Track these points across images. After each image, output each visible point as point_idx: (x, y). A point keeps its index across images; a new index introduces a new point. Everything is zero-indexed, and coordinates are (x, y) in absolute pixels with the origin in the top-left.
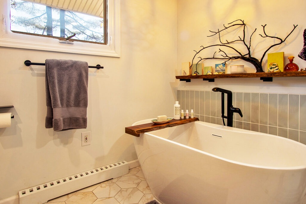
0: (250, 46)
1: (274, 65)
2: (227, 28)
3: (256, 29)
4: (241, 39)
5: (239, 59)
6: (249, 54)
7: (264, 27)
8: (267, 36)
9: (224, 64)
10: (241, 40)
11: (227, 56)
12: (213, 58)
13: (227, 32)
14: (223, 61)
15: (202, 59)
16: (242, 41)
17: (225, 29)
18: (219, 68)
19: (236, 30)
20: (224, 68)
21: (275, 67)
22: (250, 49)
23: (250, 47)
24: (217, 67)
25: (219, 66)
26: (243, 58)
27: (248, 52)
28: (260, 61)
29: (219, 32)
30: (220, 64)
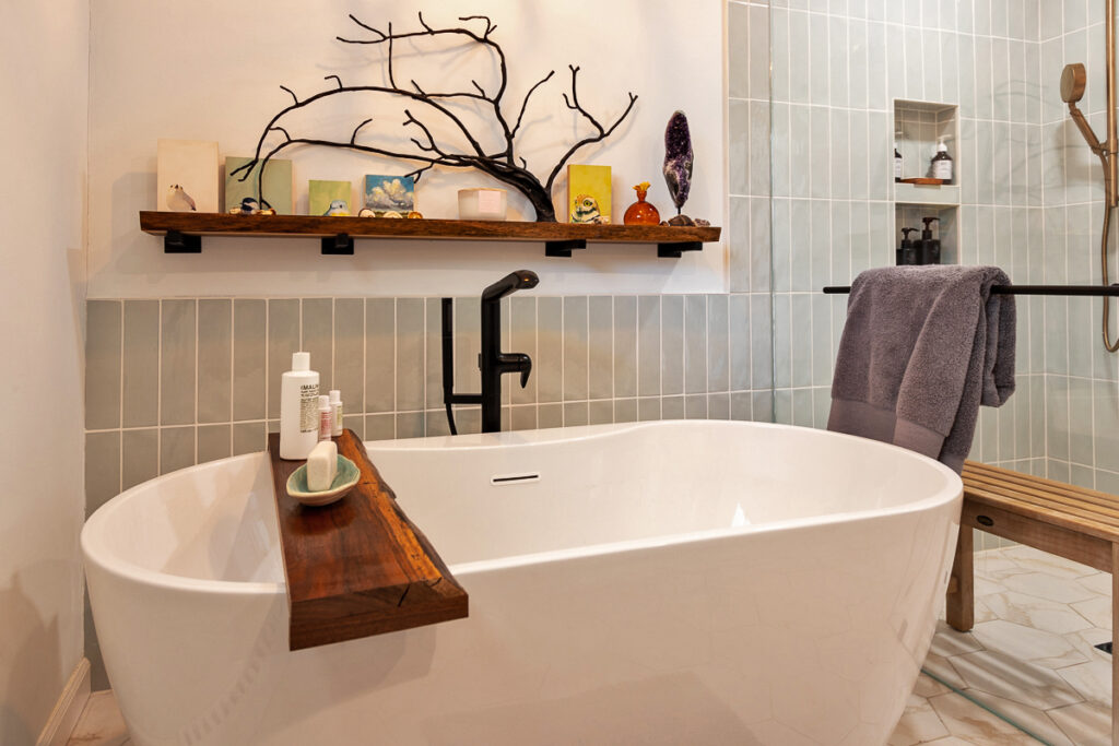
0: (518, 126)
1: (587, 203)
2: (431, 32)
3: (553, 73)
4: (482, 91)
5: (472, 168)
6: (509, 153)
7: (574, 73)
8: (578, 107)
9: (409, 181)
10: (484, 98)
11: (434, 148)
12: (352, 145)
13: (415, 47)
14: (400, 169)
15: (290, 141)
16: (489, 100)
17: (423, 33)
18: (385, 191)
19: (454, 53)
20: (410, 194)
21: (591, 211)
22: (513, 136)
23: (514, 131)
24: (377, 190)
25: (387, 185)
26: (486, 164)
27: (504, 149)
28: (544, 184)
29: (391, 37)
30: (390, 179)
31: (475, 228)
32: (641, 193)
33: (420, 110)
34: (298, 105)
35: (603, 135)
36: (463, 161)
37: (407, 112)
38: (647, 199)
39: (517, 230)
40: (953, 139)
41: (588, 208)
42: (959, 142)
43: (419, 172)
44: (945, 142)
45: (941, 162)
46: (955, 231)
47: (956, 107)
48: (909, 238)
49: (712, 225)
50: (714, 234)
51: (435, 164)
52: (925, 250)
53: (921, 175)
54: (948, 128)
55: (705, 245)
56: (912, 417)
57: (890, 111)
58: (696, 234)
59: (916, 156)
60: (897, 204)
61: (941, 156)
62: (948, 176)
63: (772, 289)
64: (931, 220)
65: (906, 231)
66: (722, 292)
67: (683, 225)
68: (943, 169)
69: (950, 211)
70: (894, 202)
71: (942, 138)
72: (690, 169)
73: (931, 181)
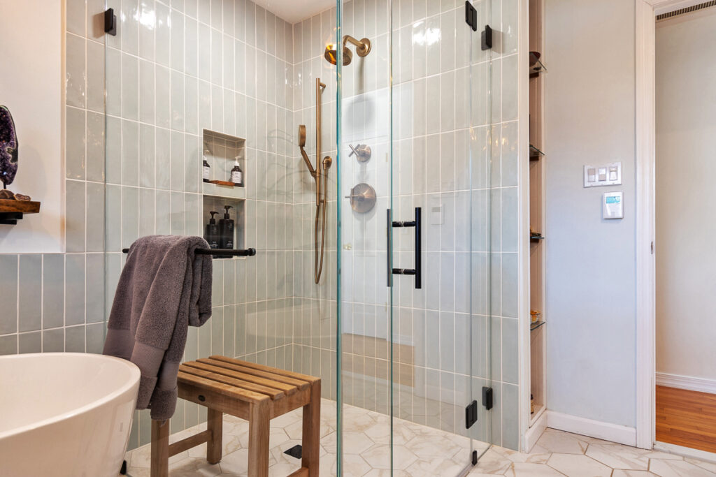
40: (243, 159)
42: (246, 162)
44: (239, 159)
45: (235, 172)
46: (244, 215)
47: (244, 140)
48: (214, 218)
49: (32, 200)
50: (35, 207)
52: (225, 226)
53: (226, 180)
54: (241, 152)
55: (24, 216)
57: (200, 135)
58: (13, 206)
59: (220, 167)
60: (204, 196)
61: (236, 169)
62: (239, 182)
63: (105, 250)
64: (229, 207)
65: (212, 213)
66: (60, 252)
67: (6, 198)
68: (237, 178)
69: (240, 203)
70: (203, 194)
71: (237, 158)
72: (15, 154)
73: (231, 184)
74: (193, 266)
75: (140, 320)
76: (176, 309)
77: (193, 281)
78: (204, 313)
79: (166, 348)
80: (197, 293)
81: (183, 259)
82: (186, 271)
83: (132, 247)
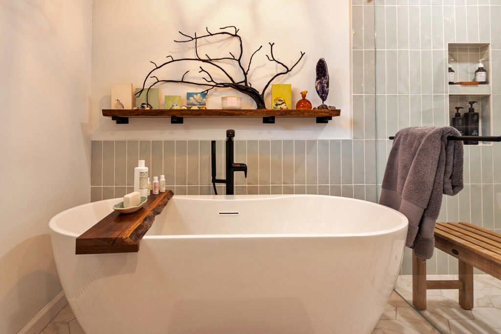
0: (249, 70)
1: (280, 100)
2: (211, 35)
3: (261, 46)
4: (233, 56)
5: (230, 88)
6: (245, 81)
7: (272, 46)
8: (274, 60)
9: (204, 94)
10: (234, 59)
11: (212, 81)
12: (182, 81)
13: (208, 41)
14: (200, 90)
15: (158, 81)
16: (236, 60)
17: (208, 36)
18: (194, 99)
19: (223, 42)
20: (204, 100)
21: (282, 104)
22: (247, 74)
23: (247, 72)
24: (191, 98)
25: (195, 96)
26: (236, 86)
27: (243, 79)
28: (261, 93)
29: (196, 38)
30: (196, 94)
31: (225, 113)
32: (304, 96)
33: (206, 66)
34: (157, 68)
35: (288, 71)
36: (225, 85)
37: (201, 67)
38: (306, 98)
39: (244, 113)
40: (488, 60)
41: (280, 103)
42: (491, 62)
43: (207, 91)
44: (483, 62)
45: (480, 72)
46: (489, 108)
47: (489, 44)
48: (459, 112)
49: (336, 109)
50: (338, 113)
51: (215, 87)
52: (470, 118)
53: (470, 80)
54: (485, 55)
55: (333, 118)
56: (408, 199)
57: (445, 49)
58: (328, 113)
59: (464, 70)
60: (450, 95)
61: (480, 70)
62: (484, 80)
63: (376, 138)
64: (474, 102)
65: (457, 108)
66: (350, 139)
67: (324, 108)
68: (481, 77)
69: (486, 98)
70: (448, 94)
71: (481, 60)
72: (328, 83)
73: (475, 83)
74: (446, 149)
75: (405, 185)
76: (432, 180)
77: (446, 161)
78: (456, 186)
79: (426, 207)
80: (450, 169)
81: (438, 143)
82: (441, 153)
83: (397, 135)
